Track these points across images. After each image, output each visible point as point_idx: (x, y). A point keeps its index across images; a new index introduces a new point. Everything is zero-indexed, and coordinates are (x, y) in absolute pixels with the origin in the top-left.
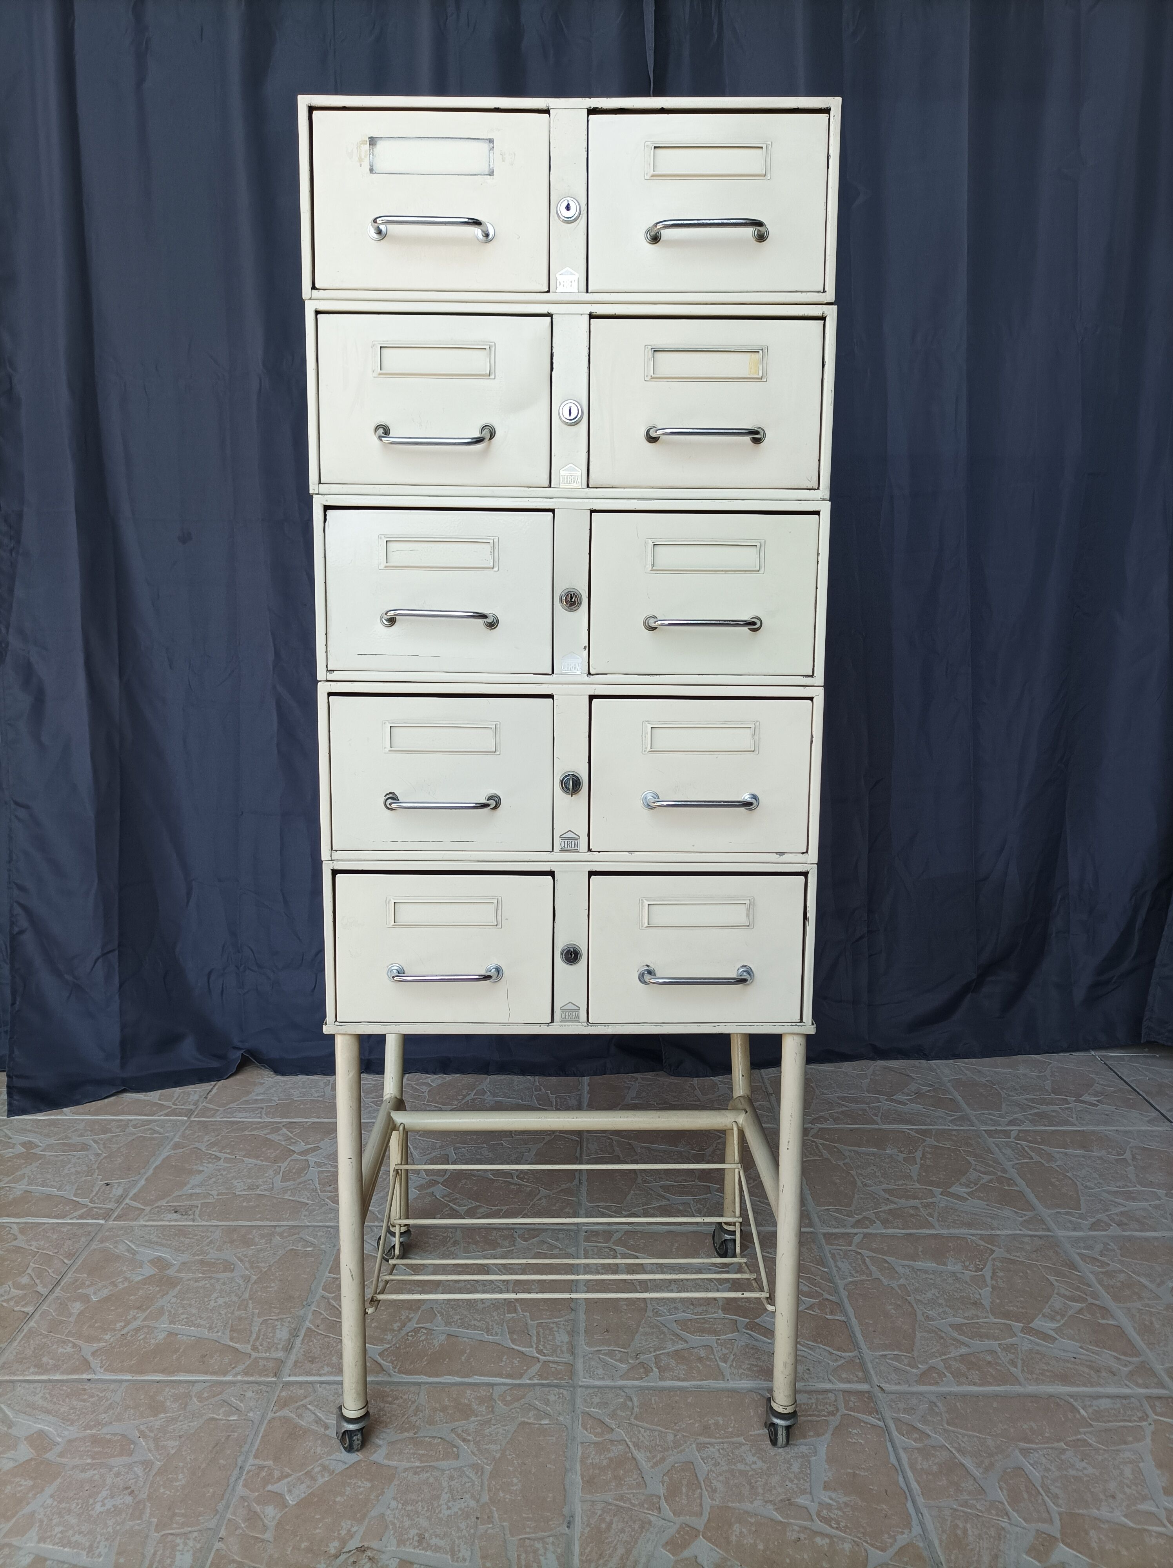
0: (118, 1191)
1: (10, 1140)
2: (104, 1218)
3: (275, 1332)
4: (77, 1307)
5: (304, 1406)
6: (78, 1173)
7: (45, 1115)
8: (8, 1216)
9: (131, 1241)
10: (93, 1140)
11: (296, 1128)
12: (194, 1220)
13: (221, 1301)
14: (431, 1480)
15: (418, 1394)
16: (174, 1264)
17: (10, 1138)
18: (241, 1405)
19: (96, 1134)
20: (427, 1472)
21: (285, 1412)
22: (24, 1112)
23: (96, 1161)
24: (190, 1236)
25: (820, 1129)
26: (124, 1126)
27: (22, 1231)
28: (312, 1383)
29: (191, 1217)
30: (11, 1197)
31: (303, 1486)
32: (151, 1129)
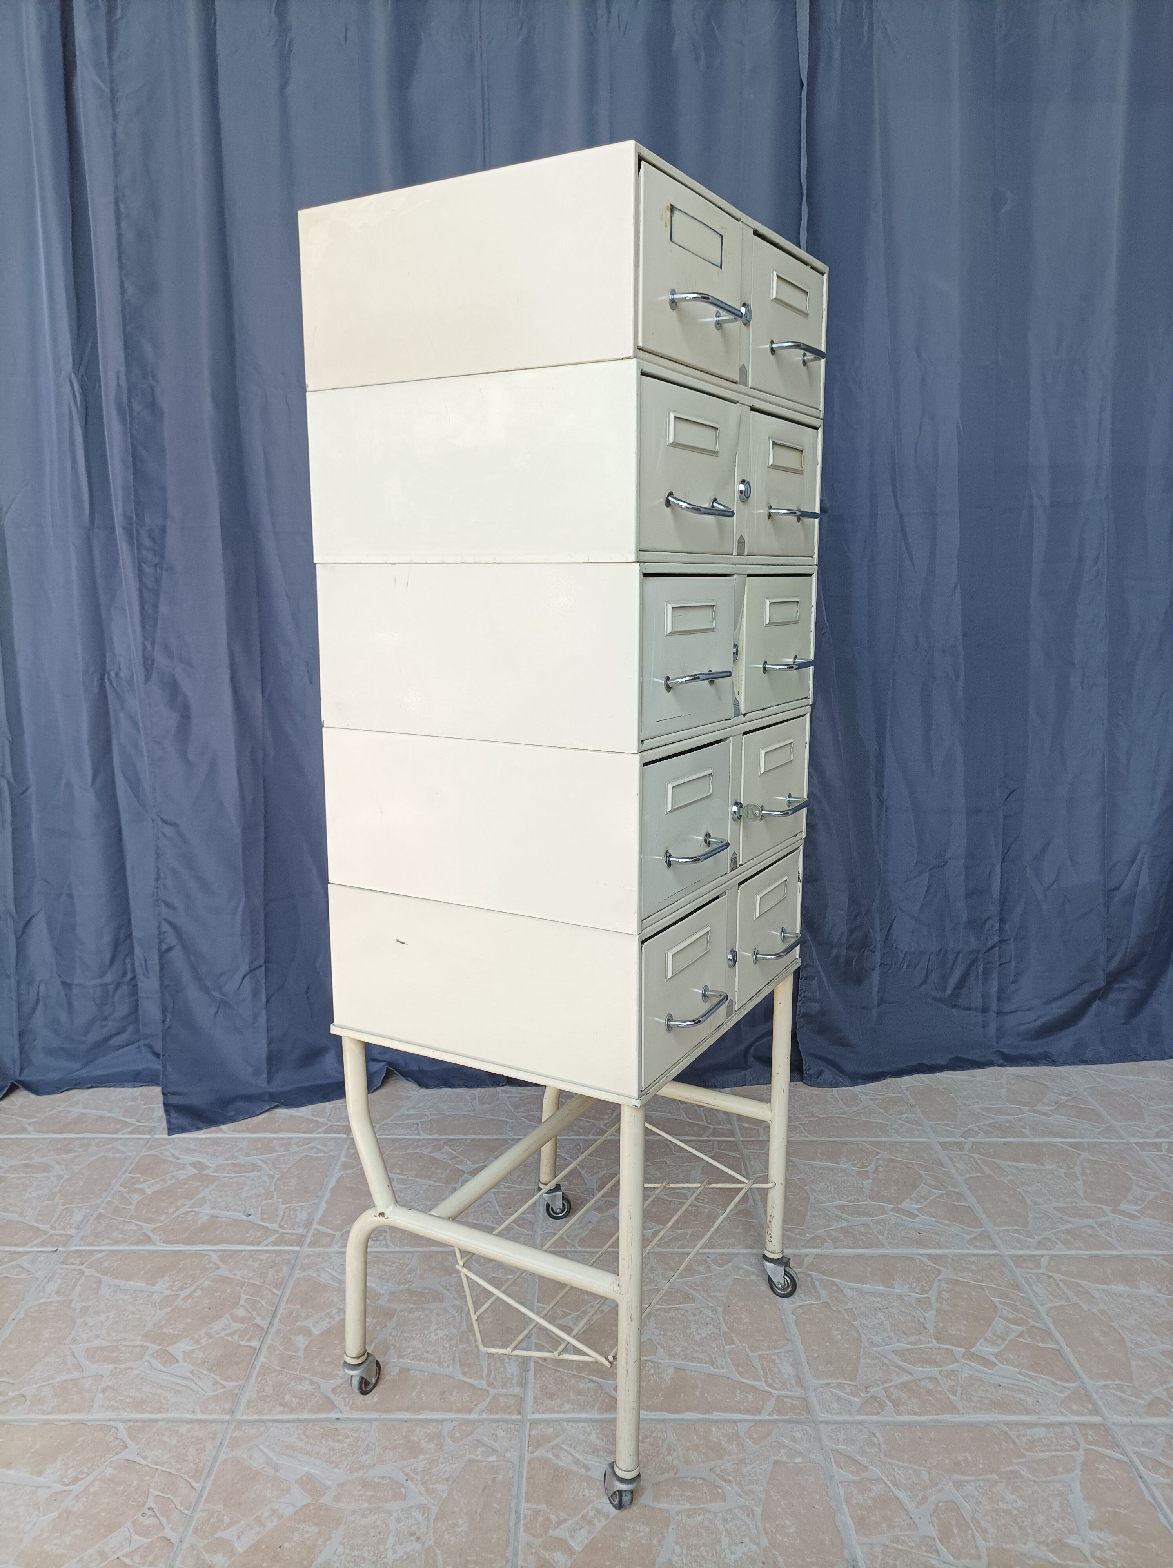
0: (303, 1216)
1: (178, 1161)
2: (298, 1245)
3: (505, 1367)
4: (301, 1341)
5: (558, 1445)
6: (257, 1196)
7: (205, 1133)
8: (203, 1243)
9: (332, 1269)
10: (260, 1159)
11: (457, 1146)
12: (387, 1246)
13: (441, 1334)
14: (707, 1523)
15: (666, 1432)
16: (383, 1295)
17: (178, 1159)
18: (496, 1445)
19: (261, 1154)
20: (699, 1515)
21: (540, 1453)
22: (184, 1130)
23: (271, 1183)
24: (389, 1263)
25: (974, 1143)
26: (287, 1144)
27: (222, 1259)
28: (558, 1421)
29: (384, 1243)
30: (199, 1222)
31: (583, 1531)
32: (314, 1148)
